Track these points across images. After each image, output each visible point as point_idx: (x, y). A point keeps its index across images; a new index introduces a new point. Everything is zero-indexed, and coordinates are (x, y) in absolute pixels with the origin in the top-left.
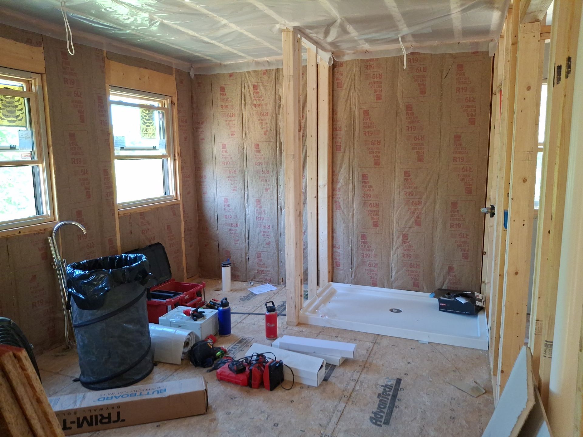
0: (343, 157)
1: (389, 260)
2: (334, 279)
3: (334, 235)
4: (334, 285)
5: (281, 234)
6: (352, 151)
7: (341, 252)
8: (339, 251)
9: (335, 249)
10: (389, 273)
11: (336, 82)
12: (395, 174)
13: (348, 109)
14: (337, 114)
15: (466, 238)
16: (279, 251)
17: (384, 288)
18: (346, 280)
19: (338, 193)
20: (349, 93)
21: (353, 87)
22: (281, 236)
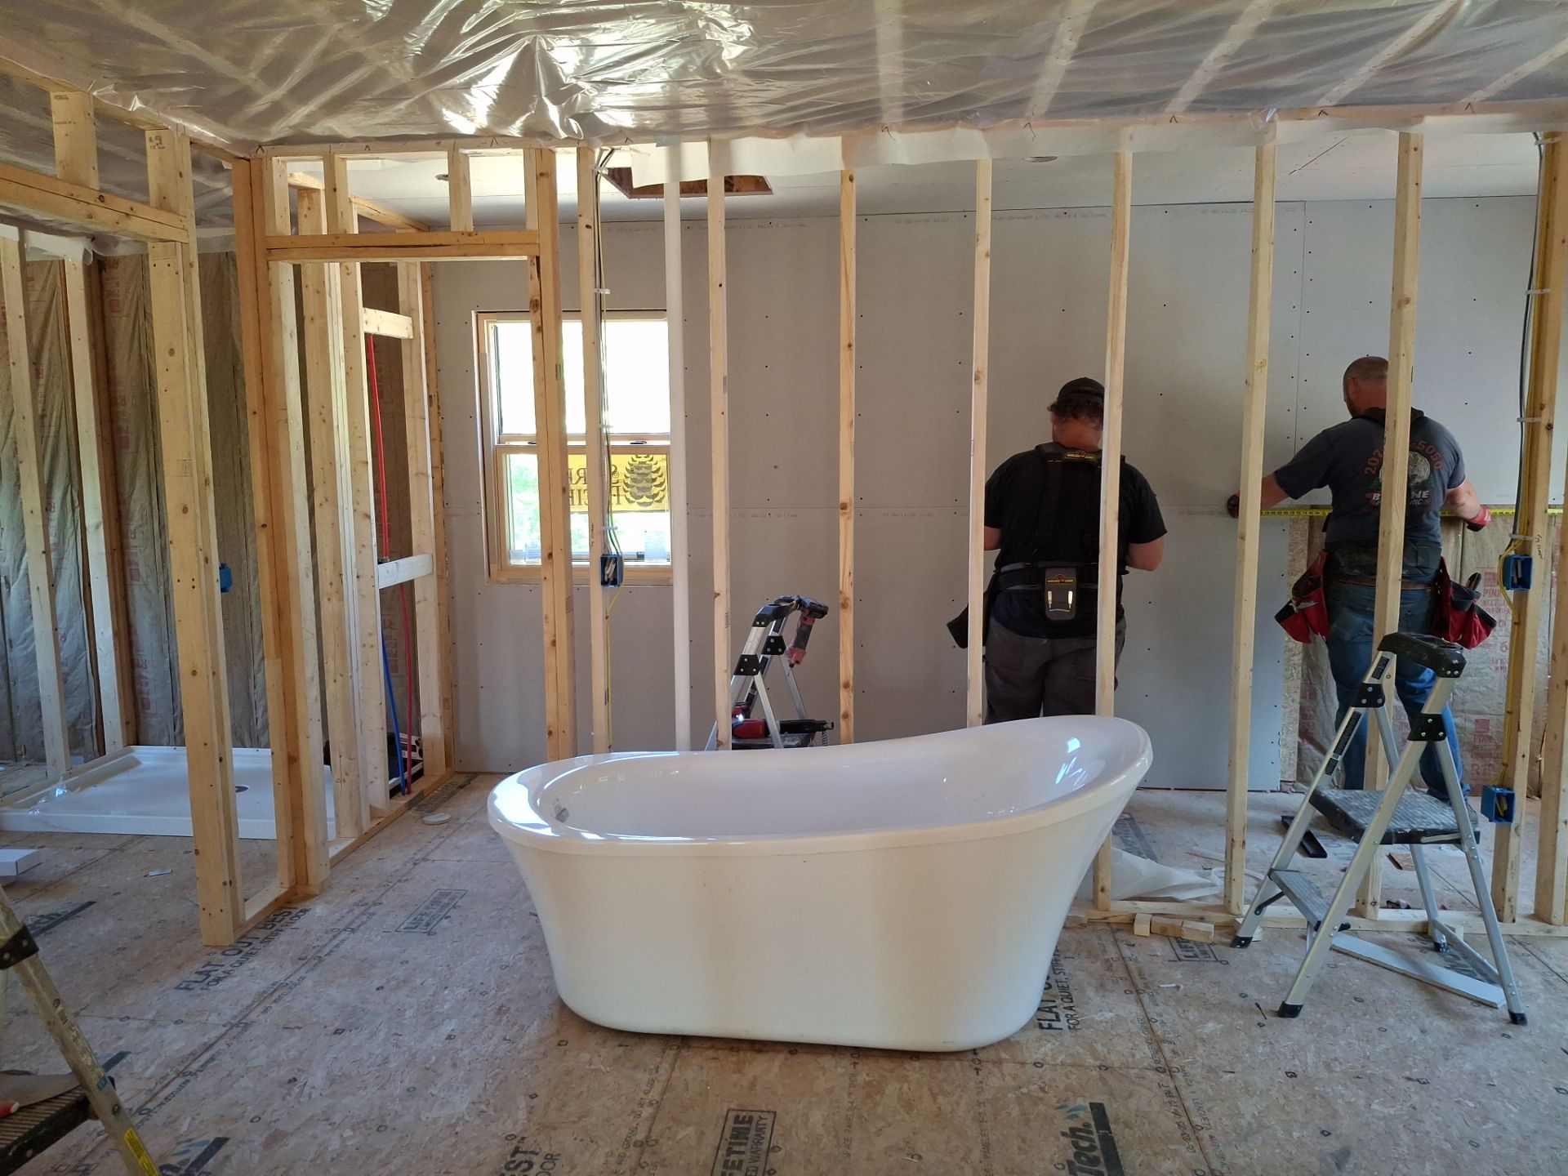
0: (135, 464)
1: (248, 686)
2: (142, 739)
3: (134, 637)
4: (140, 751)
5: (10, 641)
6: (152, 450)
7: (148, 676)
8: (144, 674)
9: (136, 670)
10: (252, 714)
11: (107, 300)
12: (244, 498)
13: (135, 358)
14: (114, 369)
15: (391, 628)
16: (12, 683)
17: (245, 747)
18: (166, 738)
19: (133, 542)
20: (134, 326)
21: (141, 312)
22: (11, 647)
